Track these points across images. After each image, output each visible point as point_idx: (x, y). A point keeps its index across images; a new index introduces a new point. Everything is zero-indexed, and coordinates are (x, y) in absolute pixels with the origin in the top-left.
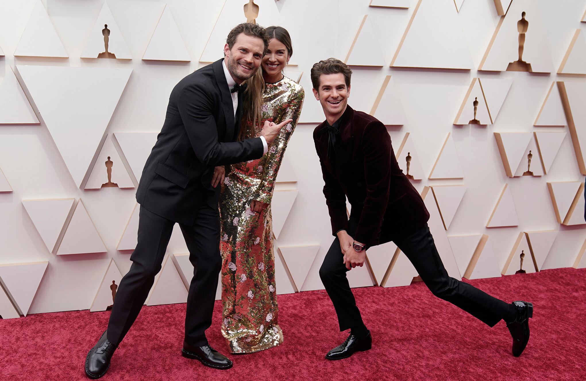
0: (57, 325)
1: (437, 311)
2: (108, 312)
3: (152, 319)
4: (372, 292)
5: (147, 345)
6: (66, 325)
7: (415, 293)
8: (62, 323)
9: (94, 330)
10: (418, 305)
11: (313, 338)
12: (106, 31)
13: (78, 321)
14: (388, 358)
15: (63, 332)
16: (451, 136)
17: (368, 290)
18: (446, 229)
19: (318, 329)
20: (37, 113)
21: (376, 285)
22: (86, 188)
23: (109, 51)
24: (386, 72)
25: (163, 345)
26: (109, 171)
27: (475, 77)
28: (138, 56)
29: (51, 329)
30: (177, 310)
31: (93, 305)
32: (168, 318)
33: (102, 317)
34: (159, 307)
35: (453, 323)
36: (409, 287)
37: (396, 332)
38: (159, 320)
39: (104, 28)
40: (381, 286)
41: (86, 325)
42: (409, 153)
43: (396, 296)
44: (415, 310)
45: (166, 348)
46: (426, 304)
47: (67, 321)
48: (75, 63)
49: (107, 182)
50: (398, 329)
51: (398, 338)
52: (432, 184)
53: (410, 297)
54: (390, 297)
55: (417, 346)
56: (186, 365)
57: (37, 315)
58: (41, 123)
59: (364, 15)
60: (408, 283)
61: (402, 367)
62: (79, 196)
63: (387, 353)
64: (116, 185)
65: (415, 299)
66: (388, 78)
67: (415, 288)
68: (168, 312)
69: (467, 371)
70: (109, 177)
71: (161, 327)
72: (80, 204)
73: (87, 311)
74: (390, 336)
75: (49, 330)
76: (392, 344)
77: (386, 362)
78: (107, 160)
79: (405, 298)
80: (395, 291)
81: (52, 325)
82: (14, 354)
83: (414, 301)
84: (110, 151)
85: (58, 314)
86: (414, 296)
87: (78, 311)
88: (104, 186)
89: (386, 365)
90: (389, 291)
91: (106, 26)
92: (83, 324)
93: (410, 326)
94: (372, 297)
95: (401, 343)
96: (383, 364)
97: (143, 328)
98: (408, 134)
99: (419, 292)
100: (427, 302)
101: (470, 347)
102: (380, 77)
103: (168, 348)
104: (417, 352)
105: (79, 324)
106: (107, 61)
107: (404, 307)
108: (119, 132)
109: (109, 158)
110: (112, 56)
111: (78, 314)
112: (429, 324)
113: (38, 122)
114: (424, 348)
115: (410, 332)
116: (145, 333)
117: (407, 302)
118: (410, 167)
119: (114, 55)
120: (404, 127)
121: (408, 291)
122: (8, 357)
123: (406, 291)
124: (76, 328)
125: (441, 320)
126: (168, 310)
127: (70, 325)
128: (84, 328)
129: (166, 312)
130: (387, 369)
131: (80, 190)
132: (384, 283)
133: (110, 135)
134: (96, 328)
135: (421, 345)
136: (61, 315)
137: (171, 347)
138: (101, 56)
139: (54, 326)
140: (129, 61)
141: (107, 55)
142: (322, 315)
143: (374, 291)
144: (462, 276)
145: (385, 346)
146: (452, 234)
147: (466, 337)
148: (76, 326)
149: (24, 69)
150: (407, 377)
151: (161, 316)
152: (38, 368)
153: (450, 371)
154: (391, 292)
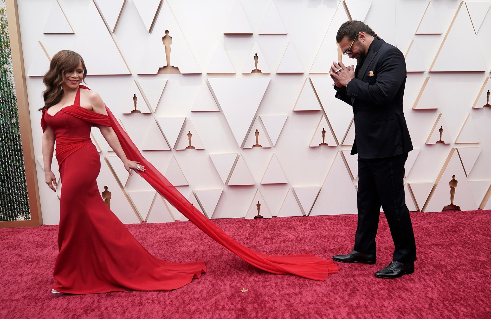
0: (227, 226)
1: (461, 228)
2: (255, 219)
3: (280, 225)
4: (416, 215)
5: (278, 239)
6: (232, 225)
7: (445, 217)
8: (230, 224)
9: (247, 229)
10: (448, 224)
11: (379, 240)
12: (256, 57)
13: (239, 224)
14: (429, 255)
15: (231, 229)
16: (470, 115)
17: (413, 214)
18: (467, 176)
19: (381, 235)
20: (218, 105)
21: (418, 211)
22: (244, 147)
23: (258, 69)
24: (426, 75)
25: (287, 240)
26: (257, 138)
27: (488, 77)
28: (274, 72)
29: (224, 227)
30: (294, 220)
31: (246, 215)
32: (290, 224)
33: (252, 222)
34: (284, 218)
35: (473, 236)
36: (441, 213)
37: (434, 240)
38: (284, 225)
39: (255, 55)
40: (421, 211)
41: (243, 226)
42: (441, 127)
43: (432, 218)
44: (446, 227)
45: (289, 241)
46: (453, 224)
47: (232, 224)
48: (239, 76)
49: (256, 144)
50: (434, 239)
51: (435, 244)
52: (457, 147)
53: (442, 219)
54: (428, 218)
55: (448, 250)
56: (301, 251)
57: (216, 219)
58: (221, 111)
59: (412, 41)
60: (441, 211)
61: (438, 262)
62: (240, 152)
63: (428, 253)
64: (261, 146)
65: (446, 221)
66: (427, 79)
67: (445, 214)
68: (289, 221)
69: (485, 268)
70: (257, 141)
71: (285, 229)
72: (241, 157)
73: (243, 219)
74: (429, 242)
75: (223, 228)
76: (431, 247)
77: (427, 258)
78: (256, 131)
79: (439, 219)
80: (432, 215)
81: (224, 225)
82: (205, 240)
83: (445, 221)
84: (258, 126)
85: (228, 220)
86: (444, 218)
87: (238, 218)
88: (254, 146)
89: (428, 260)
90: (427, 215)
91: (256, 54)
92: (241, 225)
93: (443, 237)
94: (416, 218)
95: (437, 247)
96: (426, 259)
97: (275, 229)
98: (441, 115)
99: (448, 216)
100: (454, 223)
101: (486, 252)
102: (423, 78)
103: (290, 241)
104: (449, 253)
105: (239, 225)
106: (256, 74)
107: (438, 225)
108: (262, 115)
109: (257, 130)
110: (259, 71)
111: (239, 220)
112: (456, 236)
113: (219, 110)
114: (453, 251)
115: (443, 240)
116: (276, 232)
117: (440, 221)
118: (442, 136)
119: (260, 71)
120: (438, 110)
121: (440, 215)
122: (202, 241)
123: (439, 215)
124: (237, 227)
125: (464, 234)
126: (289, 220)
127: (234, 226)
128: (242, 228)
129: (288, 221)
130: (428, 262)
131: (240, 149)
132: (424, 209)
133: (258, 117)
134: (248, 228)
135: (451, 249)
136: (229, 220)
137: (292, 241)
138: (253, 71)
139: (226, 226)
140: (269, 74)
141: (256, 70)
142: (384, 227)
143: (417, 214)
144: (478, 208)
145: (426, 248)
146: (471, 180)
147: (483, 246)
148: (238, 226)
149: (212, 80)
150: (442, 268)
151: (286, 223)
152: (218, 248)
153: (472, 266)
154: (429, 215)
